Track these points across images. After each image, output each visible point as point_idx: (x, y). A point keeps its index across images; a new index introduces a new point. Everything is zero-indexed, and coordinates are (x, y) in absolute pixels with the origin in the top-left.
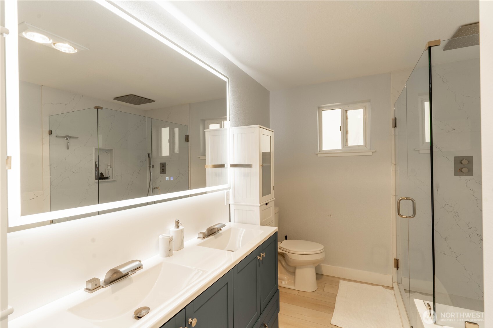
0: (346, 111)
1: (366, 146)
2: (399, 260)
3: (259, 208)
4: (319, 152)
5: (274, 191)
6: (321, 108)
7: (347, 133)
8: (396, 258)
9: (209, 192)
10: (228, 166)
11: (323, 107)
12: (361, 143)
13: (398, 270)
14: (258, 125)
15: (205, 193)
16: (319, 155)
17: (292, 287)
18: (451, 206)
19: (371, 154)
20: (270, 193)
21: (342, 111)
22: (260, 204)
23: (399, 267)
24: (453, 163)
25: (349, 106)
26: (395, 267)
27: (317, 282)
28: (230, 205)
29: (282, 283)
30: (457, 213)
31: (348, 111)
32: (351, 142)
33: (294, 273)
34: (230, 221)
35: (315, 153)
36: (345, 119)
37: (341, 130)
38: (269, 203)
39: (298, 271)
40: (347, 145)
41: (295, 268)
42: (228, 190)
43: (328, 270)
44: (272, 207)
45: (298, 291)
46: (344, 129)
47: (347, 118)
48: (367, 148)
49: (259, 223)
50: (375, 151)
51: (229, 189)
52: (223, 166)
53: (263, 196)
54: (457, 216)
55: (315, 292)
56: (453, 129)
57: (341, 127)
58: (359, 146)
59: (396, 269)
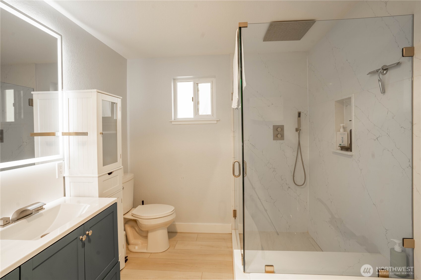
0: (198, 84)
1: (213, 116)
2: (236, 210)
3: (97, 179)
4: (174, 120)
5: (121, 159)
6: (176, 79)
7: (198, 103)
8: (234, 209)
9: (38, 163)
10: (59, 134)
11: (178, 79)
12: (209, 112)
13: (235, 219)
14: (95, 90)
15: (34, 164)
16: (173, 123)
17: (145, 251)
18: (271, 164)
19: (216, 122)
20: (116, 161)
21: (194, 84)
22: (98, 174)
23: (236, 217)
24: (272, 131)
25: (199, 80)
26: (234, 217)
27: (169, 240)
28: (64, 177)
29: (135, 248)
30: (275, 169)
31: (199, 84)
32: (202, 112)
33: (146, 237)
34: (65, 196)
35: (170, 121)
36: (196, 91)
37: (193, 101)
38: (113, 172)
39: (150, 235)
40: (198, 114)
41: (147, 232)
42: (62, 161)
43: (181, 227)
44: (118, 176)
45: (150, 254)
46: (196, 100)
47: (198, 91)
48: (213, 117)
49: (97, 195)
50: (219, 120)
51: (63, 159)
52: (53, 134)
53: (104, 165)
54: (274, 171)
55: (166, 251)
56: (272, 104)
57: (193, 98)
58: (207, 115)
59: (234, 218)
